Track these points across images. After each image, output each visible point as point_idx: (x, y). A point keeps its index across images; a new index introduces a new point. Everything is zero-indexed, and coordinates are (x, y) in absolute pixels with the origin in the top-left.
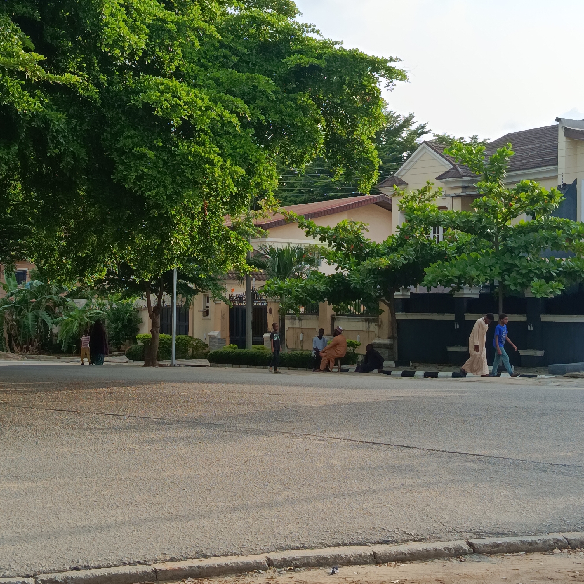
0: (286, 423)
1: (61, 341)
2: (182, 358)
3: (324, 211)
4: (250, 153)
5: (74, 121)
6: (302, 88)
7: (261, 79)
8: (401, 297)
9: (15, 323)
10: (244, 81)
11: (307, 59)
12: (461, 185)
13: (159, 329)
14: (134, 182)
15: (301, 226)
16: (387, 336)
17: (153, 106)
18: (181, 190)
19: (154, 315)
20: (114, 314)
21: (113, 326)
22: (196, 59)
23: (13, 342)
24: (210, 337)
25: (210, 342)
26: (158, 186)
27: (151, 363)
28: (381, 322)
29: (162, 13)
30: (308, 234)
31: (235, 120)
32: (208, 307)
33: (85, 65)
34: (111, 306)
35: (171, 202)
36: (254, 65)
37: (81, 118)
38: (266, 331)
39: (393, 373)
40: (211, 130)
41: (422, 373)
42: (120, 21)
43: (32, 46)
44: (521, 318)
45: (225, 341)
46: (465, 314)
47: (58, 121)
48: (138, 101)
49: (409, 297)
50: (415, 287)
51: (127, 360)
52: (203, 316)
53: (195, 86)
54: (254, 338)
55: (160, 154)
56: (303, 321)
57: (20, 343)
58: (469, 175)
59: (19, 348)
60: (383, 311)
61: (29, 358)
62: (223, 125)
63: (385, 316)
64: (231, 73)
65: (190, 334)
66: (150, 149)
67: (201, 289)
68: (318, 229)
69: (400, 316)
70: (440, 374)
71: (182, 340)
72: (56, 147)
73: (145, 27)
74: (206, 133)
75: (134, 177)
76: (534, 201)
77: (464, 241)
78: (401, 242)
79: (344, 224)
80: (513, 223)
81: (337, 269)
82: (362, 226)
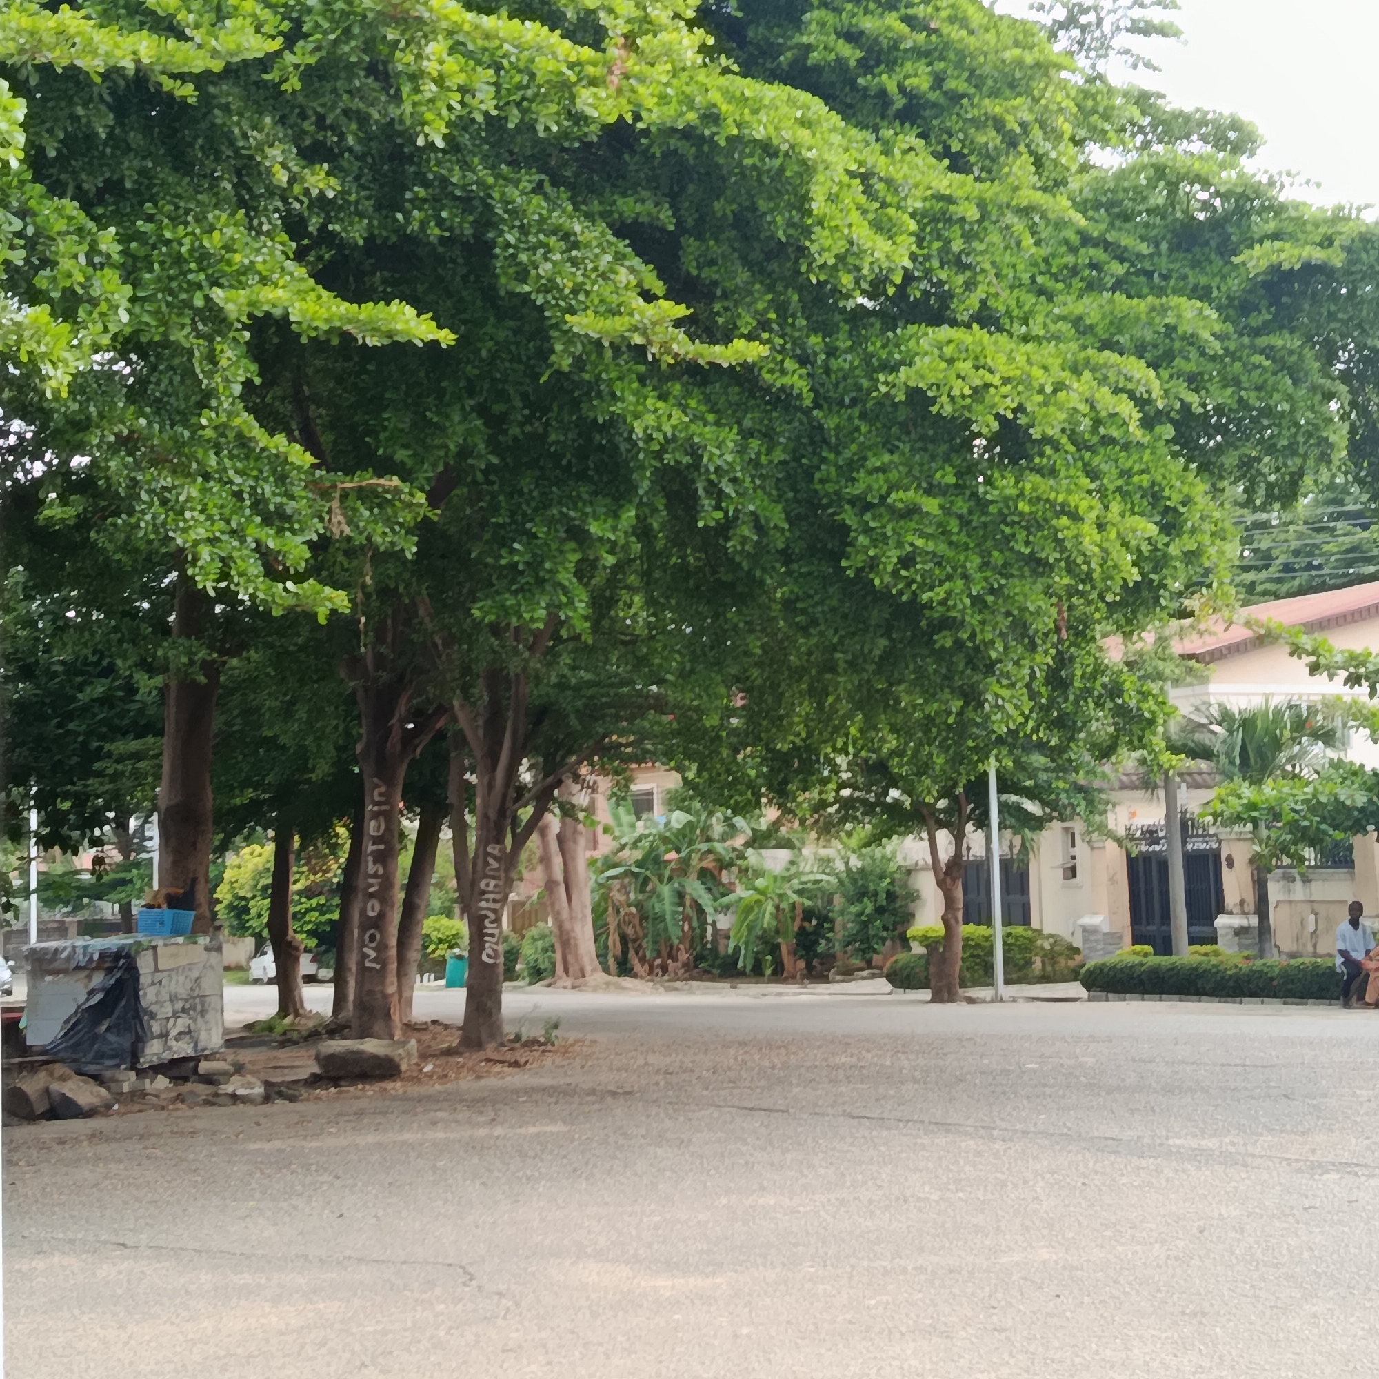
0: (1292, 1136)
1: (737, 949)
2: (1019, 981)
3: (1353, 613)
4: (1164, 483)
5: (755, 444)
6: (1284, 320)
7: (1183, 307)
9: (633, 910)
10: (1143, 316)
11: (1296, 252)
13: (960, 915)
14: (895, 574)
15: (1296, 651)
17: (930, 394)
18: (1003, 582)
19: (949, 881)
20: (854, 881)
21: (854, 909)
22: (1026, 278)
23: (631, 953)
24: (1085, 929)
25: (1085, 941)
26: (949, 578)
27: (946, 996)
29: (946, 181)
30: (1314, 669)
31: (1126, 408)
32: (1074, 858)
33: (772, 316)
34: (847, 864)
35: (980, 612)
36: (1165, 277)
37: (768, 436)
38: (1221, 909)
40: (1069, 437)
42: (849, 211)
43: (658, 287)
45: (1121, 938)
47: (719, 447)
48: (894, 386)
51: (889, 987)
52: (1066, 878)
53: (1025, 339)
54: (1194, 929)
55: (951, 502)
56: (1314, 886)
57: (648, 954)
59: (647, 967)
61: (668, 989)
62: (1097, 422)
64: (1111, 301)
65: (1035, 924)
66: (928, 492)
67: (1055, 814)
68: (1339, 658)
71: (1017, 938)
72: (718, 507)
73: (906, 217)
74: (1057, 447)
75: (895, 560)
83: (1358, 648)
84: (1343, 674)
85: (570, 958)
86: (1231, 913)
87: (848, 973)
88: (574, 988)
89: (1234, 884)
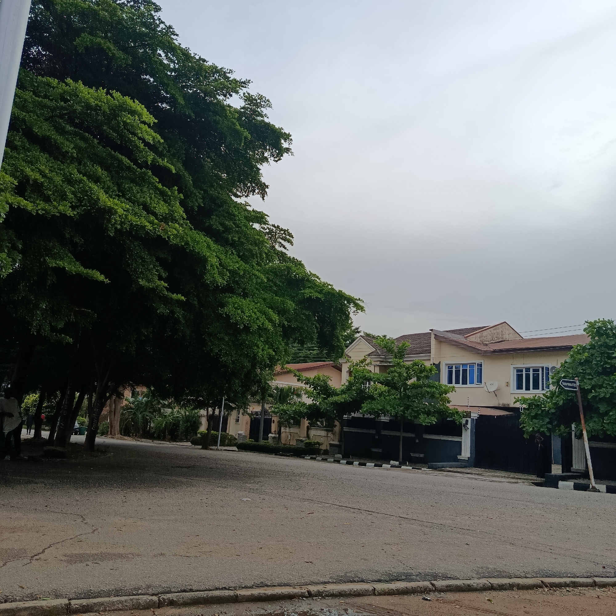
1: (154, 432)
2: (223, 446)
8: (347, 418)
9: (130, 419)
12: (379, 360)
13: (211, 428)
15: (295, 375)
16: (338, 440)
19: (210, 420)
20: (187, 418)
21: (185, 425)
24: (239, 434)
25: (238, 437)
27: (205, 447)
28: (335, 432)
30: (298, 380)
32: (239, 417)
34: (185, 413)
38: (270, 432)
39: (341, 461)
41: (357, 463)
44: (413, 435)
45: (247, 437)
46: (381, 431)
49: (351, 419)
50: (354, 414)
51: (191, 444)
52: (236, 422)
56: (292, 429)
57: (132, 431)
58: (383, 354)
60: (336, 426)
61: (136, 440)
63: (337, 429)
65: (227, 432)
67: (237, 407)
68: (304, 378)
69: (346, 429)
70: (368, 464)
71: (224, 435)
76: (421, 372)
77: (383, 390)
78: (349, 388)
79: (319, 376)
80: (409, 382)
81: (313, 401)
82: (328, 378)
84: (305, 382)
85: (113, 430)
86: (272, 433)
87: (181, 440)
88: (112, 438)
89: (274, 427)
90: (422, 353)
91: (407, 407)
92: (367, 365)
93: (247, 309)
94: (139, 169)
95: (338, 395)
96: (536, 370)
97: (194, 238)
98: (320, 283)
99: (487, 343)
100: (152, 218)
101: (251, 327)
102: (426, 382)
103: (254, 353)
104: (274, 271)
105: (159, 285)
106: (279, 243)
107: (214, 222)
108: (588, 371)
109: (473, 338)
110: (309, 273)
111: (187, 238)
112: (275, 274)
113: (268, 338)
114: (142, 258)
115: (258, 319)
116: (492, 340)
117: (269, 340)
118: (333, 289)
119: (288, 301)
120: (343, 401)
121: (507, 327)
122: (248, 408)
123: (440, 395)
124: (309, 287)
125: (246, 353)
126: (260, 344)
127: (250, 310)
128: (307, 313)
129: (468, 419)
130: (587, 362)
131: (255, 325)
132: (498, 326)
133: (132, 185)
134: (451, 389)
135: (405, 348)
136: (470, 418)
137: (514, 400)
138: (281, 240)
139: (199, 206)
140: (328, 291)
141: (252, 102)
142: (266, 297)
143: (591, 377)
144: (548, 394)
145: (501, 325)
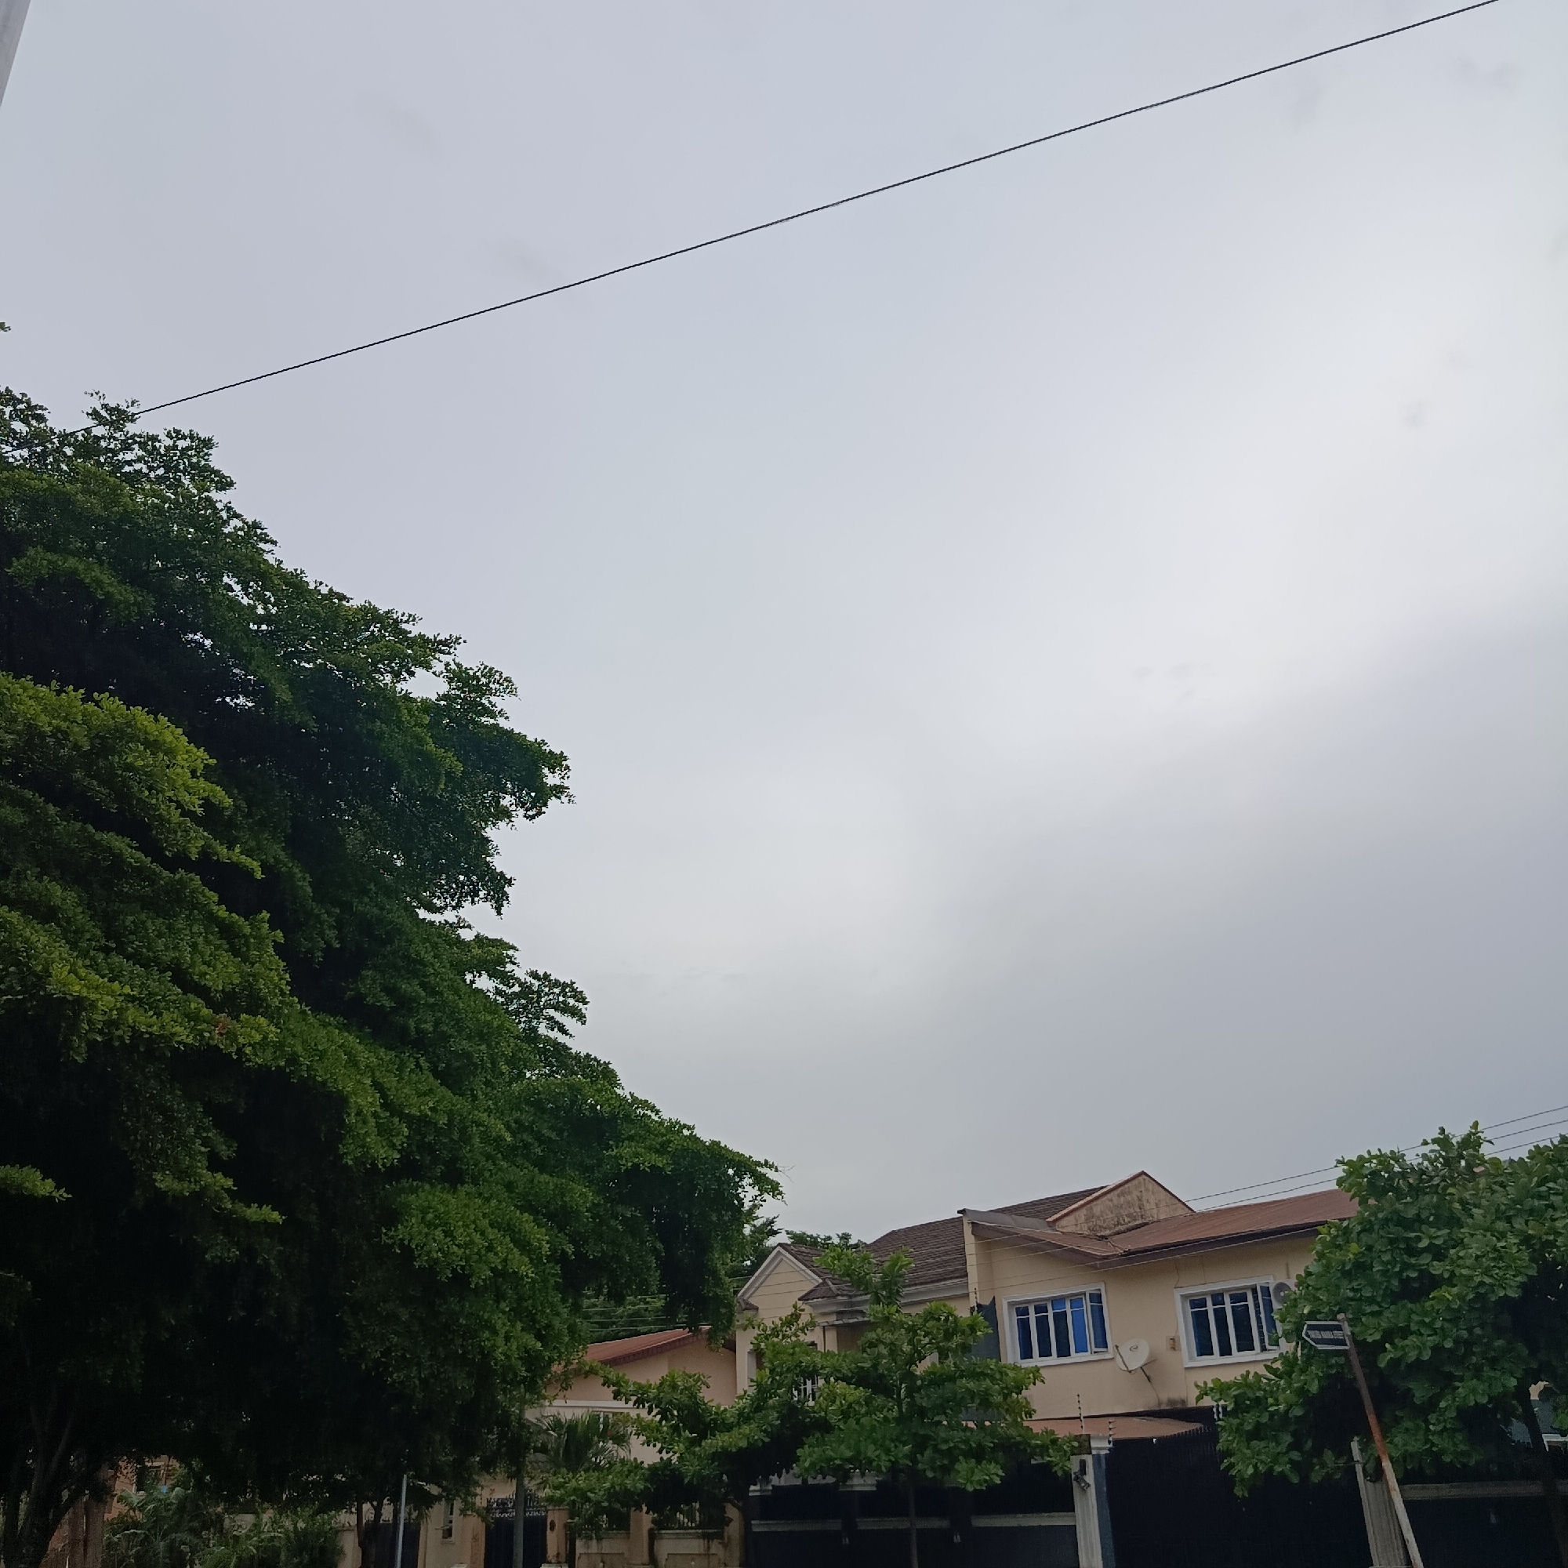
3: (634, 1355)
8: (758, 1494)
12: (834, 1309)
15: (607, 1382)
16: (738, 1563)
19: (366, 1539)
20: (299, 1539)
21: (296, 1561)
28: (729, 1538)
30: (617, 1395)
32: (451, 1522)
34: (295, 1525)
38: (544, 1560)
44: (945, 1524)
46: (858, 1520)
49: (770, 1493)
50: (779, 1477)
52: (443, 1537)
56: (605, 1543)
58: (845, 1292)
60: (731, 1520)
63: (734, 1529)
67: (444, 1494)
68: (632, 1387)
69: (758, 1526)
76: (948, 1335)
77: (851, 1399)
78: (759, 1404)
79: (673, 1377)
80: (920, 1369)
81: (660, 1452)
82: (699, 1379)
83: (643, 1382)
84: (634, 1398)
86: (551, 1563)
89: (554, 1541)
90: (945, 1279)
91: (921, 1444)
92: (802, 1330)
93: (460, 1223)
94: (166, 873)
95: (729, 1428)
96: (1239, 1297)
97: (313, 1044)
98: (661, 1123)
99: (1107, 1232)
100: (195, 1003)
101: (470, 1276)
102: (965, 1362)
103: (482, 1353)
104: (535, 1101)
105: (210, 1185)
106: (548, 1020)
107: (370, 985)
108: (1367, 1293)
109: (1068, 1225)
110: (629, 1097)
111: (294, 1045)
112: (539, 1107)
113: (521, 1299)
114: (165, 1111)
115: (490, 1249)
116: (1119, 1223)
117: (525, 1304)
118: (694, 1139)
119: (575, 1186)
120: (743, 1444)
121: (1151, 1185)
122: (476, 1495)
123: (1005, 1397)
124: (631, 1138)
125: (460, 1352)
126: (500, 1321)
127: (467, 1226)
128: (629, 1215)
129: (1084, 1457)
130: (1361, 1267)
131: (485, 1268)
132: (1126, 1186)
133: (143, 916)
134: (1031, 1375)
135: (900, 1269)
136: (1090, 1453)
137: (1197, 1392)
138: (551, 1012)
139: (328, 950)
140: (683, 1146)
141: (466, 684)
142: (512, 1178)
143: (1376, 1308)
144: (1278, 1365)
145: (1135, 1182)
